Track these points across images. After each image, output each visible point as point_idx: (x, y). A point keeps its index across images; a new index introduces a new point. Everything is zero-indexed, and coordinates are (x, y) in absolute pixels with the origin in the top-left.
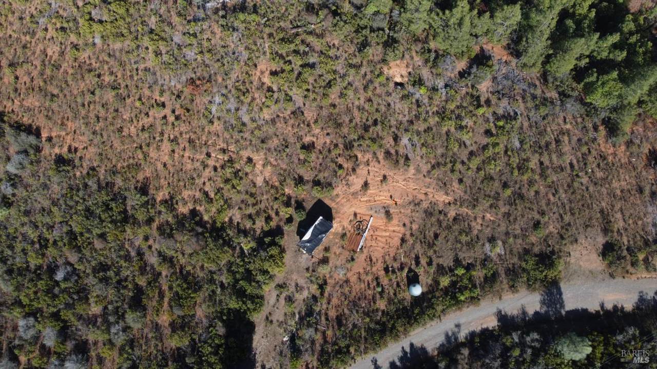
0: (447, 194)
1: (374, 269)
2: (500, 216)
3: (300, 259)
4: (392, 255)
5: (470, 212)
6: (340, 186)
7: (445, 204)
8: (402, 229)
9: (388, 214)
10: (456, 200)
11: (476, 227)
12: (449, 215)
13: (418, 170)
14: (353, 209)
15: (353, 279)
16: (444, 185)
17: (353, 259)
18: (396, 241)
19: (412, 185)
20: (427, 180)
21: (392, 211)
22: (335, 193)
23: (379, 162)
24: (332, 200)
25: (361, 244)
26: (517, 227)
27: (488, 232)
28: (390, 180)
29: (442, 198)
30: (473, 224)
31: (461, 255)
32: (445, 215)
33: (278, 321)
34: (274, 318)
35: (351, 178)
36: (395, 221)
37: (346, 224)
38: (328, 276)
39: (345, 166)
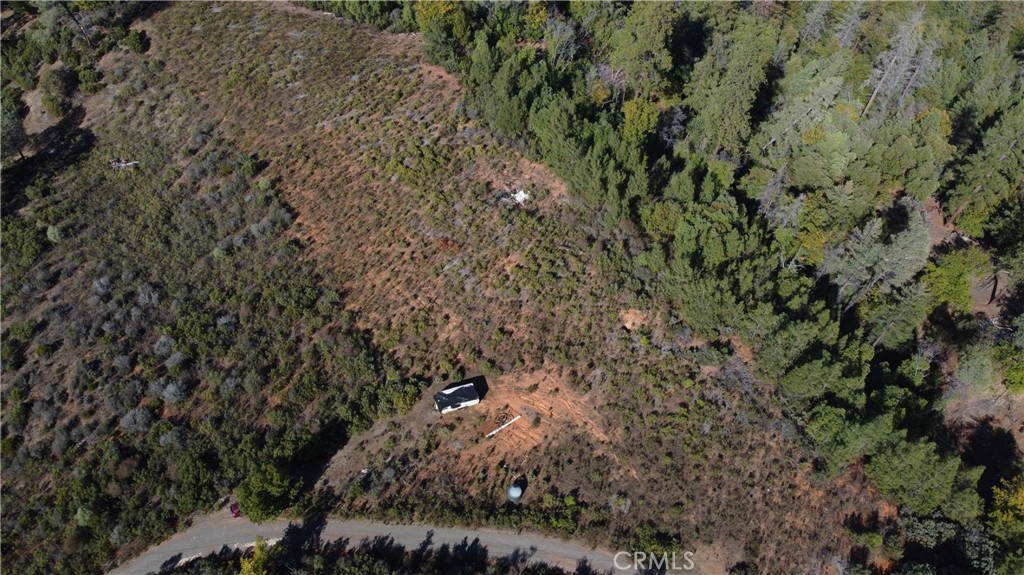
0: (606, 433)
1: (490, 459)
2: (645, 479)
3: (429, 414)
4: (515, 456)
5: (617, 460)
6: (510, 376)
7: (598, 441)
8: (541, 440)
9: (537, 421)
10: (611, 443)
11: (615, 475)
12: (595, 452)
13: (592, 401)
14: (507, 401)
15: (465, 456)
16: (608, 425)
17: (477, 441)
18: (528, 447)
19: (578, 410)
20: (596, 413)
21: (542, 420)
22: (501, 378)
23: (561, 376)
24: (495, 383)
25: (494, 432)
26: (656, 497)
27: (623, 486)
28: (560, 394)
29: (598, 434)
30: (613, 471)
31: (582, 491)
32: (592, 449)
33: (369, 452)
34: (368, 447)
35: (524, 375)
36: (539, 430)
37: (492, 409)
38: (443, 442)
39: (527, 363)
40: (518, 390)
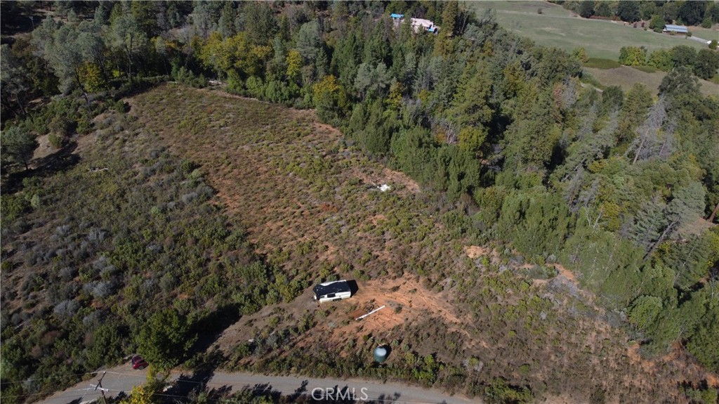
0: (458, 317)
1: (359, 334)
2: (495, 348)
3: (309, 303)
4: (380, 332)
5: (469, 335)
6: (377, 281)
7: (451, 322)
8: (403, 321)
9: (399, 309)
10: (462, 323)
11: (467, 345)
12: (449, 329)
13: (445, 297)
14: (373, 298)
15: (337, 332)
16: (459, 313)
17: (348, 323)
18: (392, 325)
19: (433, 303)
20: (448, 304)
21: (403, 308)
22: (369, 282)
23: (418, 282)
24: (364, 285)
25: (363, 317)
26: (506, 361)
27: (476, 352)
28: (418, 292)
29: (451, 318)
30: (467, 343)
31: (439, 355)
32: (446, 327)
33: (256, 327)
34: (255, 324)
35: (388, 280)
36: (401, 315)
37: (361, 302)
38: (319, 323)
39: (390, 273)
40: (383, 290)
